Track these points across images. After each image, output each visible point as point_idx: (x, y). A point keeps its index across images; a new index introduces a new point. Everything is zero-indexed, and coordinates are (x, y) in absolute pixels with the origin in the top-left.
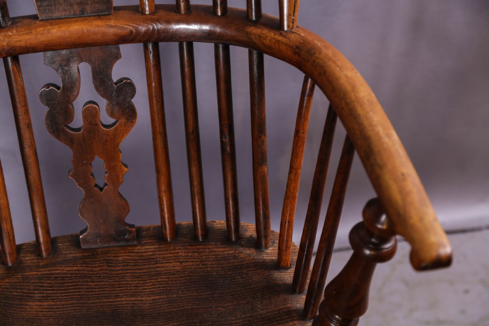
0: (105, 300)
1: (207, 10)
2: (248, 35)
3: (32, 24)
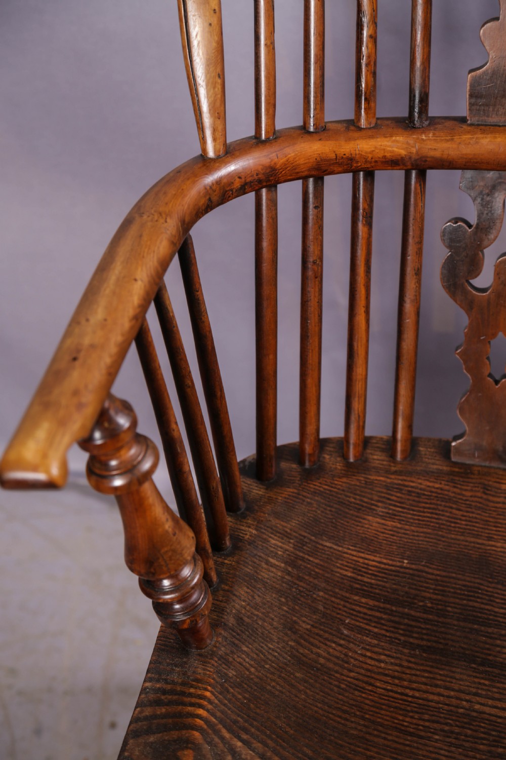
3: (456, 128)
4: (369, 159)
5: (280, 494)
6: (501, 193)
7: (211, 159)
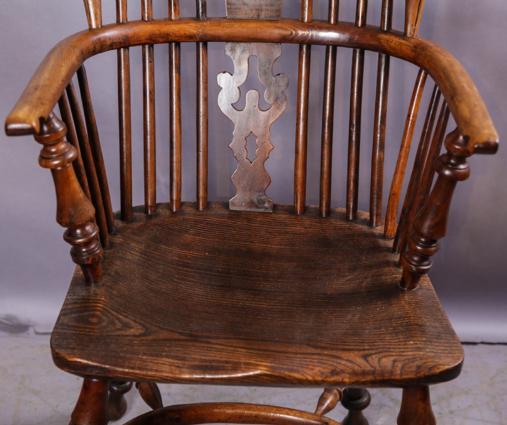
0: (243, 243)
1: (350, 24)
2: (379, 40)
3: (221, 20)
4: (177, 35)
5: (135, 225)
6: (246, 55)
7: (94, 29)
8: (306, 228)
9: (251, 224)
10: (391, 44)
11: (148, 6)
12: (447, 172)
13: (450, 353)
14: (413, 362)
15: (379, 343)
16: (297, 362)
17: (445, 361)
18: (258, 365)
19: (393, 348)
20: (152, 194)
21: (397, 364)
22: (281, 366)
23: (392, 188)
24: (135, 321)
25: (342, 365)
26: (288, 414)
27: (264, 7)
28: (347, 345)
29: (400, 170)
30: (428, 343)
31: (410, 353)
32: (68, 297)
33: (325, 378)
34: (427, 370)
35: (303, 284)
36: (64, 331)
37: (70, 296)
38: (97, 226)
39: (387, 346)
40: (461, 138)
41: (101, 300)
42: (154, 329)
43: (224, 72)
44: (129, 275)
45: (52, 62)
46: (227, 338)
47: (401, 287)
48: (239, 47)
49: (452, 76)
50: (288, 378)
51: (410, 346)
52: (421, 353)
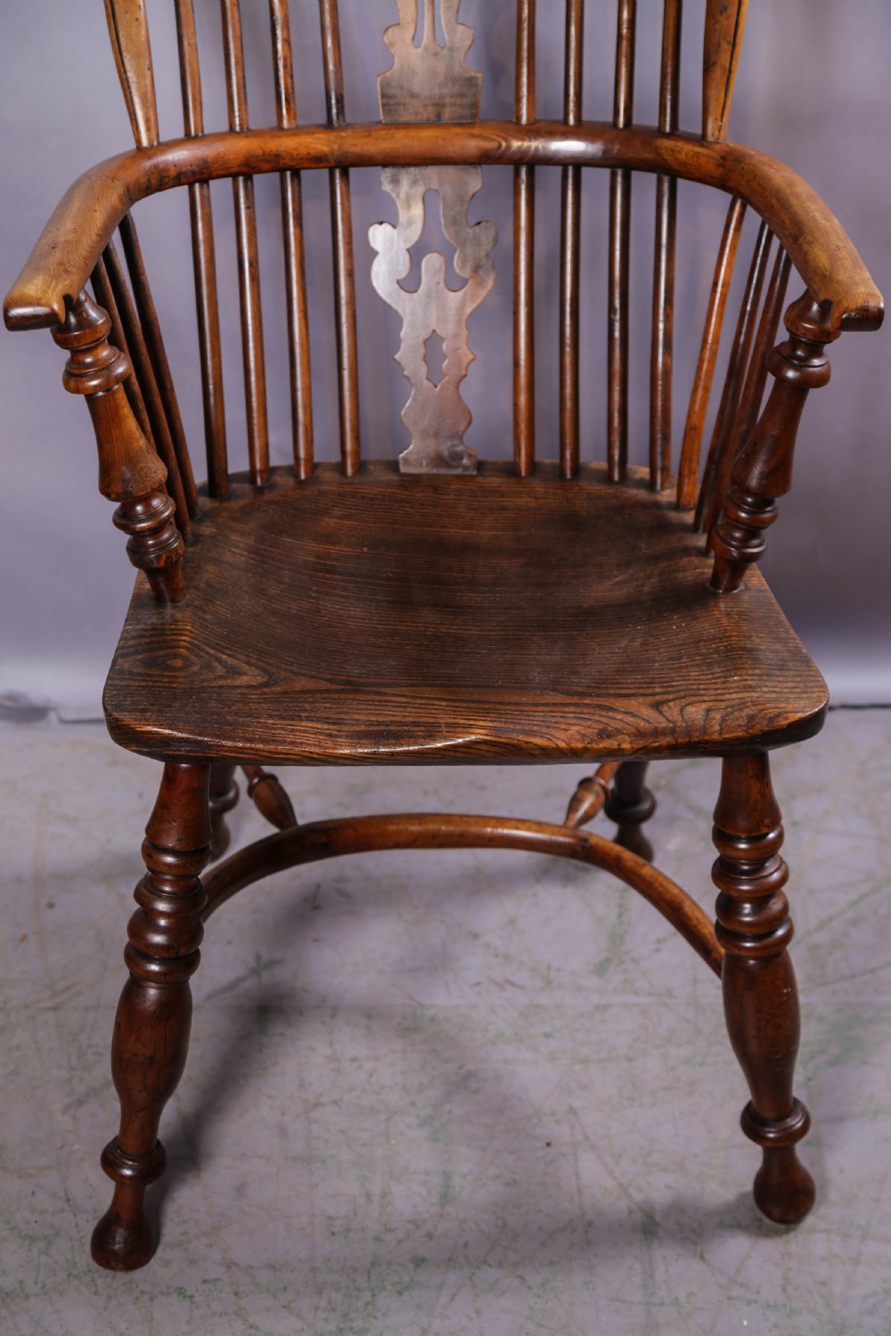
0: (428, 529)
1: (604, 125)
2: (656, 150)
3: (370, 128)
4: (295, 156)
5: (235, 505)
6: (420, 190)
7: (146, 148)
8: (537, 499)
9: (440, 496)
10: (679, 156)
11: (239, 104)
12: (791, 374)
13: (806, 693)
14: (741, 710)
15: (680, 683)
16: (538, 718)
17: (796, 705)
18: (471, 726)
19: (705, 689)
20: (261, 448)
21: (712, 714)
22: (512, 726)
23: (689, 417)
24: (248, 663)
25: (619, 720)
26: (517, 828)
27: (447, 101)
28: (623, 688)
29: (702, 384)
30: (765, 678)
31: (734, 696)
32: (127, 627)
33: (589, 743)
34: (765, 722)
35: (539, 594)
36: (125, 683)
37: (130, 625)
38: (171, 500)
39: (694, 687)
40: (815, 307)
41: (186, 630)
42: (283, 674)
43: (381, 223)
44: (231, 588)
45: (76, 204)
46: (412, 685)
47: (712, 589)
48: (406, 177)
49: (794, 201)
50: (524, 745)
51: (733, 685)
52: (754, 694)
